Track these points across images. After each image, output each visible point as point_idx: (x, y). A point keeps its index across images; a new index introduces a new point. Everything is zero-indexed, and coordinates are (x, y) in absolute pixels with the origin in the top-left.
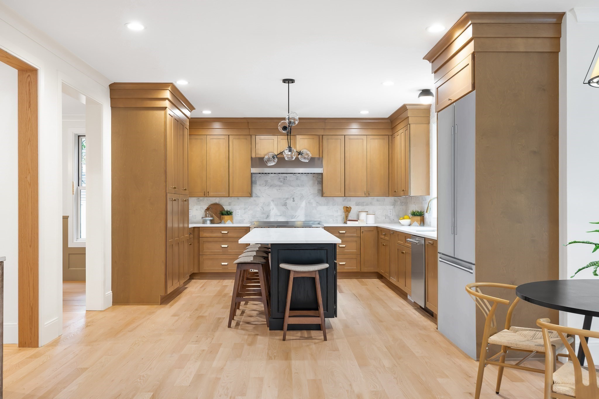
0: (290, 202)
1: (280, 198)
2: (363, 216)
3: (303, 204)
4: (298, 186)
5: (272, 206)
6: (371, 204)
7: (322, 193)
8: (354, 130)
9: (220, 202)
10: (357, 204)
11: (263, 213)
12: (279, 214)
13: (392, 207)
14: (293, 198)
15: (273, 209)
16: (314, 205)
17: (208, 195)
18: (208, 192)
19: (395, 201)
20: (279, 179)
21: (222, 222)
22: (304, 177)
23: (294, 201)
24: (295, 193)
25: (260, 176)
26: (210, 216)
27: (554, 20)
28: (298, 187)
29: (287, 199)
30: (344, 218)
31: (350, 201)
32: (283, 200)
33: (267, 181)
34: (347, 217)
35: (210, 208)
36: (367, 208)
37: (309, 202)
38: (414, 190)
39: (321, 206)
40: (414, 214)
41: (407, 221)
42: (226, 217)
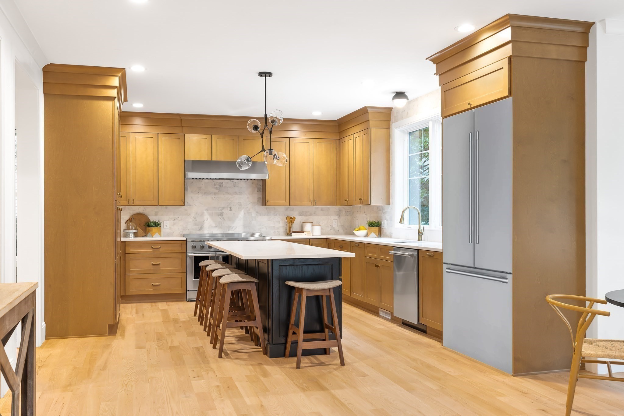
0: (226, 212)
1: (215, 207)
2: (308, 227)
3: (242, 214)
4: (236, 193)
5: (207, 216)
6: (315, 214)
7: (264, 202)
8: (294, 132)
9: (144, 211)
10: (301, 214)
11: (195, 225)
12: (214, 226)
13: (336, 217)
14: (230, 207)
15: (207, 220)
16: (254, 215)
17: (133, 203)
18: (133, 200)
19: (340, 210)
20: (214, 185)
21: (148, 235)
22: (243, 184)
23: (231, 210)
24: (232, 201)
25: (192, 182)
26: (133, 228)
28: (236, 194)
29: (224, 208)
30: (286, 229)
31: (293, 210)
32: (219, 209)
33: (201, 187)
34: (290, 228)
35: (133, 219)
36: (311, 218)
37: (248, 212)
39: (261, 216)
40: (371, 225)
41: (364, 232)
42: (154, 229)
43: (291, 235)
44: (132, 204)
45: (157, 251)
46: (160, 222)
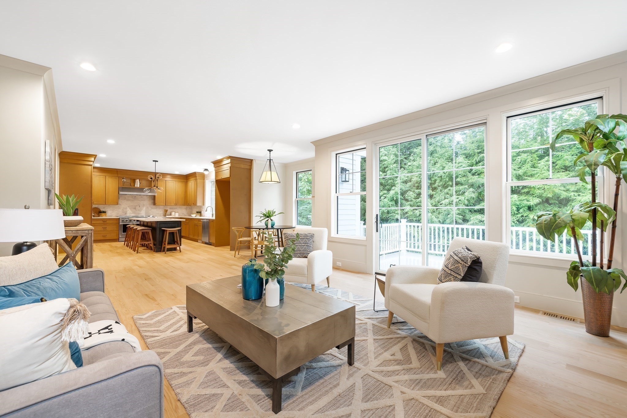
0: (137, 207)
1: (132, 206)
2: (173, 213)
3: (144, 208)
4: (142, 200)
5: (128, 209)
6: (176, 209)
7: (154, 204)
8: (168, 178)
9: (98, 207)
10: (170, 209)
11: (123, 212)
12: (132, 212)
13: (185, 210)
14: (139, 206)
16: (150, 209)
22: (145, 197)
24: (140, 203)
25: (123, 196)
27: (250, 161)
29: (136, 206)
30: (164, 214)
31: (167, 207)
32: (134, 206)
33: (125, 198)
34: (166, 214)
36: (175, 210)
37: (147, 208)
38: (199, 203)
39: (153, 209)
40: (197, 212)
41: (195, 215)
42: (103, 214)
43: (166, 216)
45: (105, 222)
46: (106, 211)
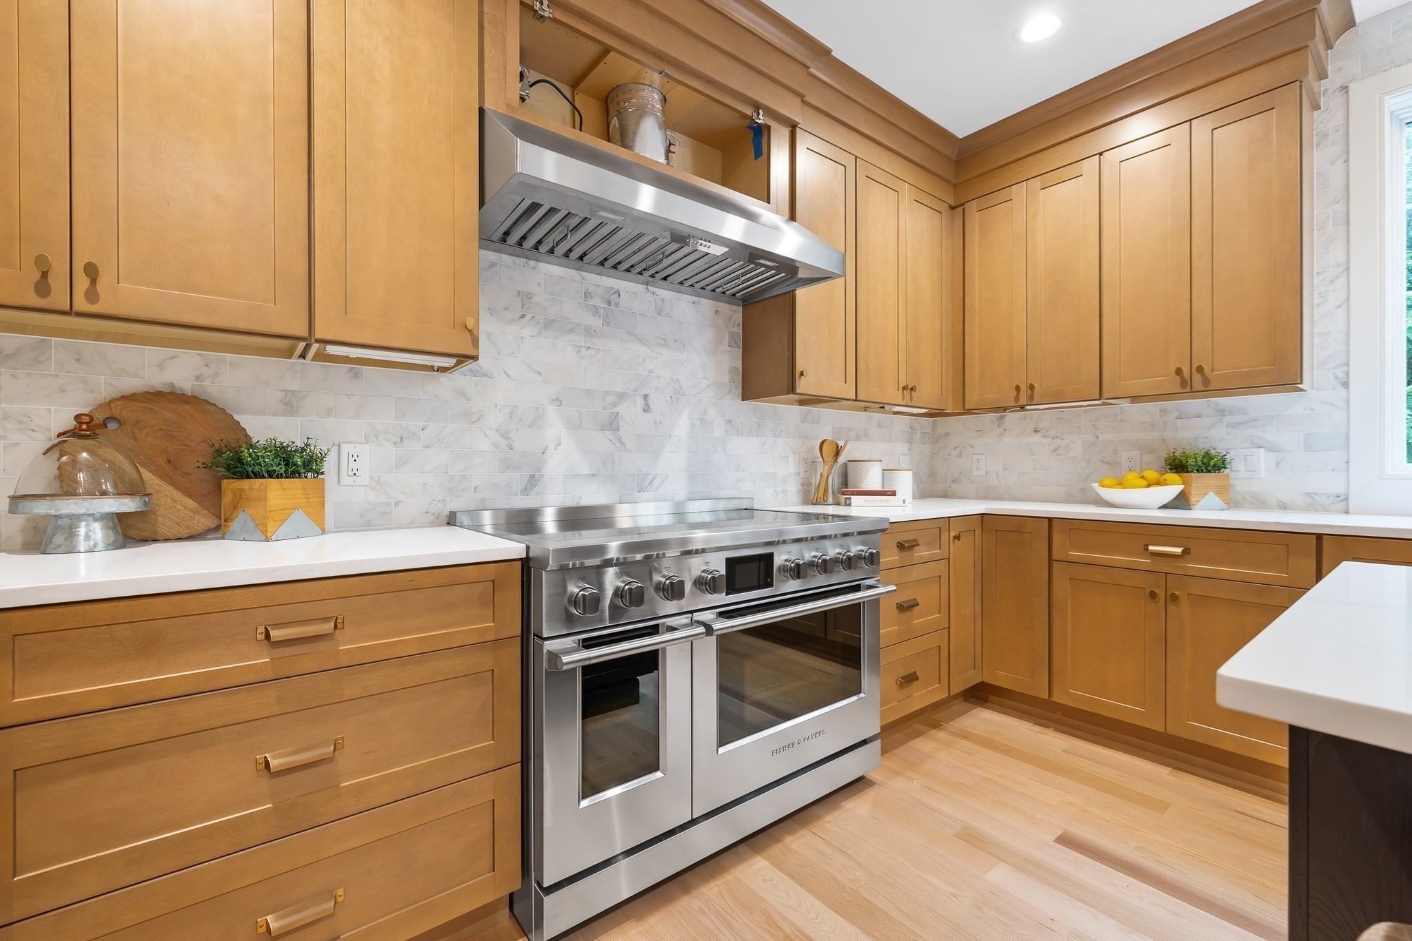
0: (630, 412)
1: (588, 392)
3: (682, 426)
4: (664, 342)
5: (555, 427)
9: (207, 383)
11: (508, 465)
12: (585, 470)
14: (646, 397)
15: (559, 445)
16: (718, 430)
17: (92, 296)
18: (92, 271)
20: (587, 295)
21: (235, 525)
23: (647, 409)
24: (651, 372)
25: (493, 264)
26: (108, 486)
28: (664, 346)
29: (622, 396)
32: (603, 400)
33: (530, 296)
35: (112, 426)
37: (702, 420)
39: (738, 435)
42: (277, 491)
43: (850, 505)
44: (81, 304)
45: (309, 659)
46: (319, 446)
